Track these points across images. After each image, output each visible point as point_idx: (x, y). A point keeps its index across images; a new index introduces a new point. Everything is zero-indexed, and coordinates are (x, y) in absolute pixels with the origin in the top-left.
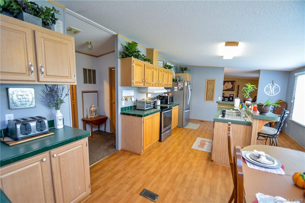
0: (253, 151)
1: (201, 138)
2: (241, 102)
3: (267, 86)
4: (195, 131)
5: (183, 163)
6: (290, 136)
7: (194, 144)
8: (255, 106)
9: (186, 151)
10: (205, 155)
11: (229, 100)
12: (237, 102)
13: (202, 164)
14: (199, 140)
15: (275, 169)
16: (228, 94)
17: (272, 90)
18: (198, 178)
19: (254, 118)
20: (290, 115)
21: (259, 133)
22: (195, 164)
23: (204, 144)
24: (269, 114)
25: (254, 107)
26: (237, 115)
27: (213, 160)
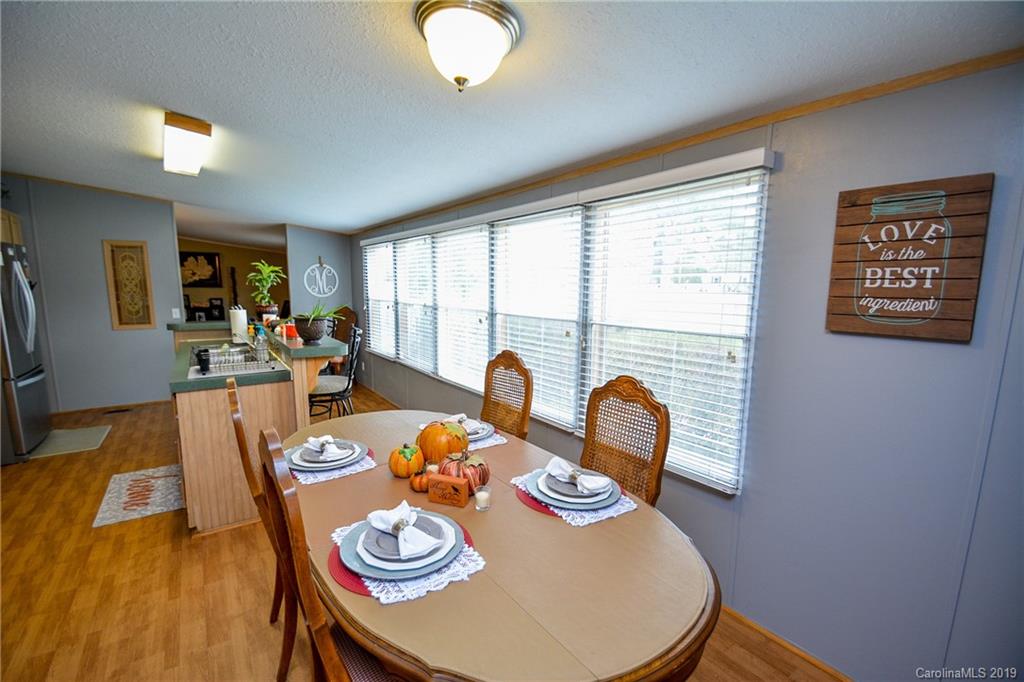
0: (307, 442)
1: (127, 475)
2: (250, 320)
3: (309, 270)
4: (91, 461)
5: (64, 603)
6: (373, 390)
7: (104, 506)
8: (289, 324)
9: (68, 548)
10: (163, 525)
11: (210, 317)
12: (240, 316)
13: (154, 560)
14: (120, 485)
15: (358, 462)
16: (202, 298)
17: (322, 282)
18: (154, 615)
19: (292, 356)
20: (365, 336)
21: (311, 396)
22: (123, 578)
23: (149, 489)
24: (326, 341)
25: (289, 329)
26: (247, 360)
27: (195, 528)
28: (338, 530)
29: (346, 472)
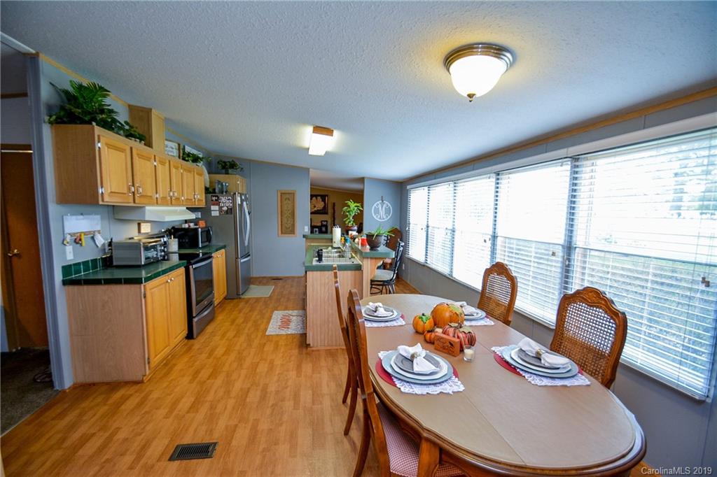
0: (368, 304)
1: (280, 312)
2: (342, 234)
3: (375, 205)
4: (266, 301)
5: (254, 367)
6: (408, 282)
7: (270, 325)
9: (256, 342)
10: (295, 340)
11: (321, 232)
12: (337, 232)
13: (291, 356)
14: (278, 316)
15: (395, 320)
16: (319, 219)
17: (382, 212)
18: (290, 383)
19: (364, 256)
20: (406, 247)
21: (372, 281)
22: (278, 362)
23: (289, 321)
24: (382, 249)
25: (363, 240)
26: (340, 256)
27: (309, 345)
28: (382, 352)
29: (388, 324)
